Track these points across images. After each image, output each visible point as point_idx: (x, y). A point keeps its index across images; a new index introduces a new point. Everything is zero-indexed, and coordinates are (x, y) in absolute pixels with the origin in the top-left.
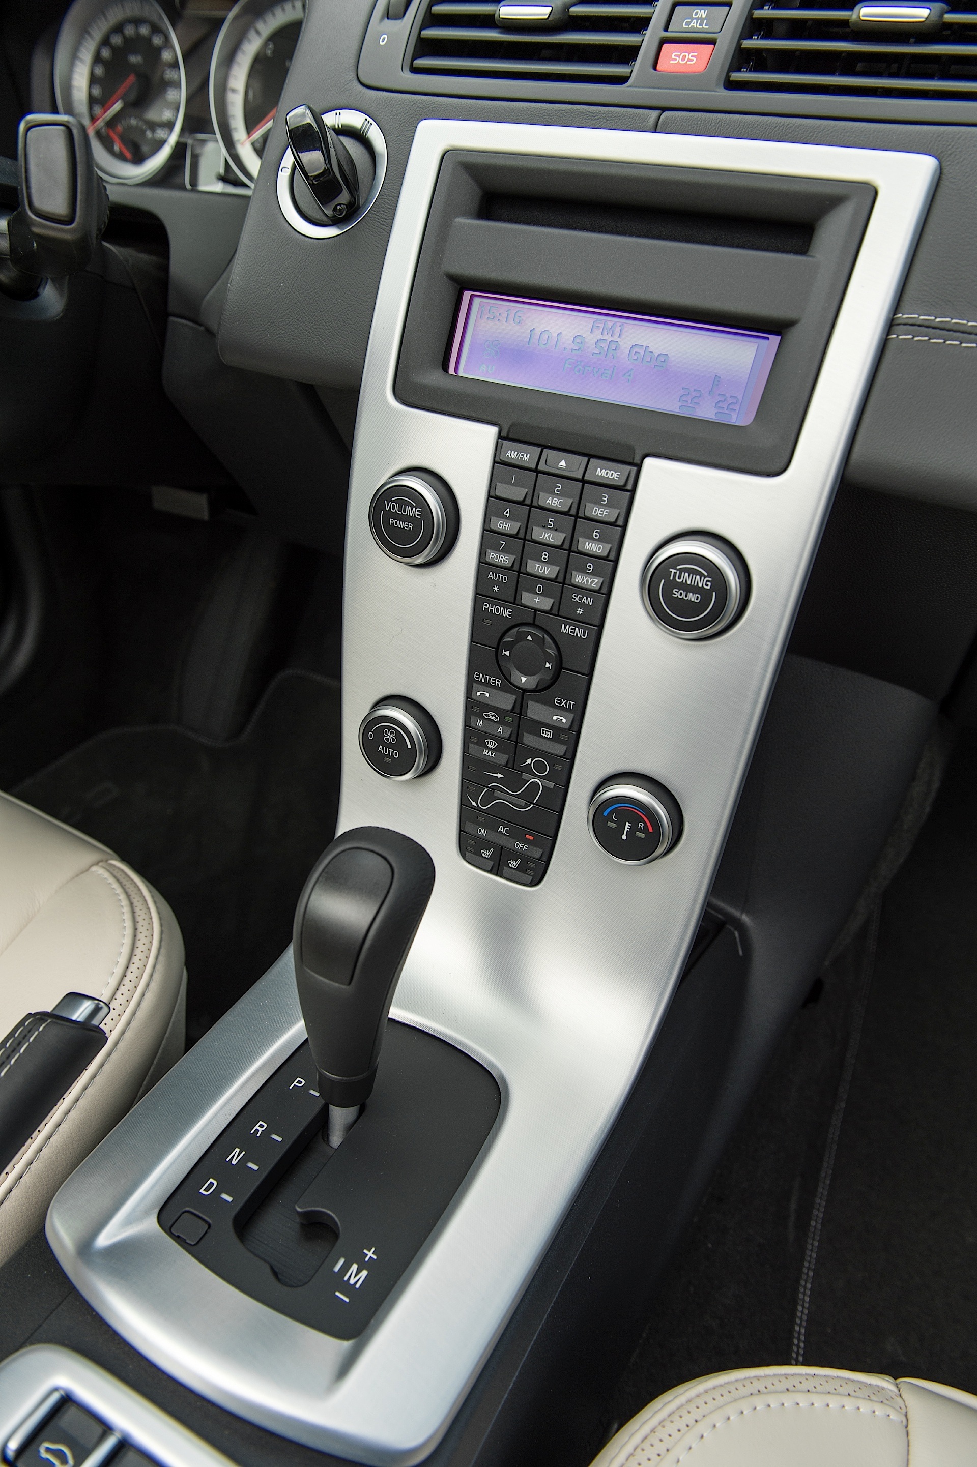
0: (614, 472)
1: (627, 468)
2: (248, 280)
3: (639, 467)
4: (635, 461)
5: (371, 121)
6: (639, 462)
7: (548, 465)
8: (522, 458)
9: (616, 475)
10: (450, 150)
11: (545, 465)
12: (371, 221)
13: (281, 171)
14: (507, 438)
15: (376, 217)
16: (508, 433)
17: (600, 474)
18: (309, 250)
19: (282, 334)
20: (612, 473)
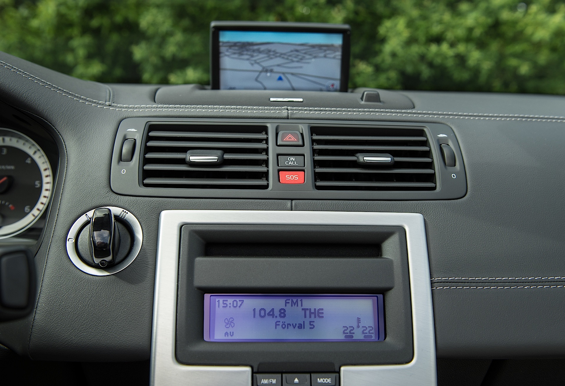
0: (327, 379)
1: (334, 375)
2: (52, 305)
3: (339, 372)
4: (336, 370)
5: (127, 211)
6: (338, 371)
7: (288, 383)
8: (271, 382)
9: (329, 381)
10: (184, 225)
11: (286, 384)
12: (139, 264)
13: (68, 241)
14: (258, 372)
15: (142, 261)
16: (258, 369)
17: (320, 382)
18: (98, 283)
19: (84, 335)
20: (327, 380)
